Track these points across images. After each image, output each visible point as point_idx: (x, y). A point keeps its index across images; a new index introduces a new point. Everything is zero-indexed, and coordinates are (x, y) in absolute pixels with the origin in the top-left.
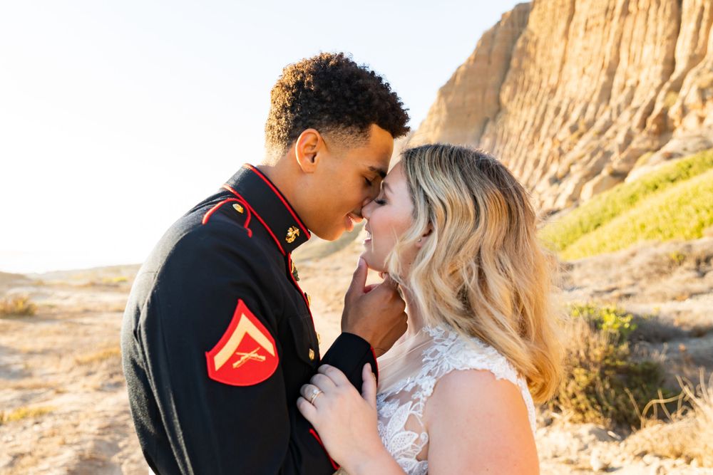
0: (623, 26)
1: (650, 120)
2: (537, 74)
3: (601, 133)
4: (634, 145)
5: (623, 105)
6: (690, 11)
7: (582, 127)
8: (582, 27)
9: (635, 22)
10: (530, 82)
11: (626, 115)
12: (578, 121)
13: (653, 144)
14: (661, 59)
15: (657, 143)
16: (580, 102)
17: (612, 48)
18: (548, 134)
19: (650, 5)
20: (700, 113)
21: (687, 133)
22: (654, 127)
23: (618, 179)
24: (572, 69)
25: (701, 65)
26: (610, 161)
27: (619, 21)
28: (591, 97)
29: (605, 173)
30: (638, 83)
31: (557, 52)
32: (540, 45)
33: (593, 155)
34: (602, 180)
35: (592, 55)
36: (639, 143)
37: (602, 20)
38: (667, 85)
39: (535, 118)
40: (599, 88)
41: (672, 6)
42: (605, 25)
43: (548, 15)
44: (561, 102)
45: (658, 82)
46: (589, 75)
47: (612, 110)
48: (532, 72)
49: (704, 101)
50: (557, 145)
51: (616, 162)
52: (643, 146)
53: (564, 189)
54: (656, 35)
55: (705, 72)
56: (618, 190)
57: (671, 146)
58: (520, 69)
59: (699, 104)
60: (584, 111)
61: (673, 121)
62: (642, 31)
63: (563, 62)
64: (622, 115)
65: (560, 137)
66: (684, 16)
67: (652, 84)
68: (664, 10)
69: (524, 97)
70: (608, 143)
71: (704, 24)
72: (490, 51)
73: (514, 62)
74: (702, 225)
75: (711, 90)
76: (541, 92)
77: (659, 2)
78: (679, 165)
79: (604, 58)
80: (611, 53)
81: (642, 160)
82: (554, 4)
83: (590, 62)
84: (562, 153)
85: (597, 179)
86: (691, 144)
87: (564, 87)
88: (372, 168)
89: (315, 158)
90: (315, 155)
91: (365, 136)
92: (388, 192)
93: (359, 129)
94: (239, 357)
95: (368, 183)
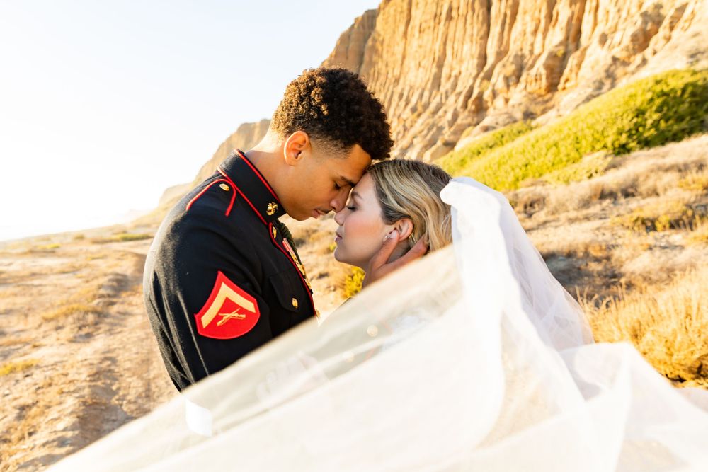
0: (448, 28)
1: (470, 101)
2: (384, 68)
3: (435, 113)
4: (459, 121)
5: (450, 91)
6: (496, 17)
7: (420, 109)
8: (417, 29)
9: (456, 26)
10: (379, 73)
11: (452, 98)
12: (416, 104)
13: (473, 120)
14: (476, 55)
15: (476, 120)
16: (418, 89)
17: (440, 46)
18: (394, 115)
19: (467, 12)
20: (506, 96)
21: (497, 111)
22: (473, 107)
23: (449, 147)
24: (411, 63)
25: (505, 59)
26: (443, 134)
27: (445, 25)
28: (426, 85)
29: (439, 143)
30: (460, 73)
31: (398, 50)
32: (385, 44)
33: (429, 130)
34: (438, 149)
35: (425, 51)
36: (462, 120)
37: (432, 24)
38: (482, 75)
40: (432, 78)
41: (483, 12)
42: (434, 28)
43: (391, 20)
44: (403, 89)
45: (475, 72)
46: (424, 67)
47: (441, 95)
48: (381, 65)
49: (508, 86)
50: (403, 123)
51: (447, 135)
52: (466, 122)
54: (472, 35)
55: (508, 64)
56: (451, 156)
57: (487, 121)
58: (372, 64)
59: (505, 89)
60: (421, 95)
61: (487, 102)
62: (462, 32)
63: (404, 58)
64: (449, 99)
65: (404, 116)
66: (492, 21)
67: (471, 74)
68: (478, 16)
69: (375, 85)
70: (440, 121)
71: (507, 27)
72: (347, 49)
73: (366, 58)
74: (517, 180)
75: (514, 78)
76: (388, 81)
77: (473, 10)
78: (494, 135)
79: (435, 54)
80: (439, 51)
81: (465, 133)
82: (395, 11)
83: (424, 57)
84: (406, 129)
85: (434, 148)
86: (501, 119)
87: (405, 77)
88: (343, 179)
89: (300, 155)
90: (300, 153)
91: (346, 151)
92: (358, 200)
93: (342, 145)
94: (222, 318)
95: (337, 187)
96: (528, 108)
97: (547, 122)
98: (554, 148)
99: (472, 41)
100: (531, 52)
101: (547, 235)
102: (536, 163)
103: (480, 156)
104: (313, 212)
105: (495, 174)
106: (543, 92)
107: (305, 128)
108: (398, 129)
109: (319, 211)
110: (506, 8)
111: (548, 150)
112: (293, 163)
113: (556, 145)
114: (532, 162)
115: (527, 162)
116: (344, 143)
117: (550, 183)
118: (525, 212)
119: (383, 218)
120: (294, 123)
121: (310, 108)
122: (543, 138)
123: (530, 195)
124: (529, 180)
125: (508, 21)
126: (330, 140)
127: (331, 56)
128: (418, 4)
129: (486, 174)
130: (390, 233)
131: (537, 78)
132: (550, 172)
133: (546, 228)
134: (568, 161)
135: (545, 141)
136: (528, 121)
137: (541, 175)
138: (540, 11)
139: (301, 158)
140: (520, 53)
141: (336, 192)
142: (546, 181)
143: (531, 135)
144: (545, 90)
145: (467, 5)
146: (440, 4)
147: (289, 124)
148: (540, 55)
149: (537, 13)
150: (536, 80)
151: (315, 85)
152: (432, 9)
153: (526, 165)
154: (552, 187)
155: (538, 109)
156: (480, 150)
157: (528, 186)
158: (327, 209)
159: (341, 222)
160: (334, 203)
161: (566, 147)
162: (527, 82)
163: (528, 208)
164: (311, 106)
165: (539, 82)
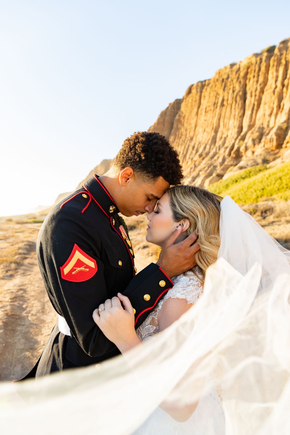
0: (221, 111)
1: (233, 152)
3: (212, 158)
4: (226, 163)
5: (221, 146)
6: (249, 106)
7: (204, 155)
8: (204, 111)
9: (226, 109)
10: (182, 135)
11: (222, 150)
12: (202, 152)
13: (234, 162)
14: (237, 126)
15: (235, 162)
16: (203, 144)
17: (216, 121)
18: (189, 158)
19: (232, 102)
20: (252, 149)
21: (247, 158)
22: (234, 156)
23: (220, 177)
24: (200, 129)
25: (253, 129)
26: (216, 170)
27: (220, 109)
28: (208, 142)
29: (214, 175)
31: (193, 122)
32: (186, 118)
33: (209, 167)
34: (213, 178)
35: (208, 123)
36: (228, 162)
37: (212, 108)
38: (240, 137)
39: (184, 151)
40: (211, 138)
42: (214, 110)
43: (189, 105)
44: (195, 144)
45: (236, 136)
46: (207, 132)
47: (216, 148)
48: (183, 130)
49: (254, 145)
50: (194, 163)
51: (219, 170)
52: (230, 163)
53: (197, 182)
54: (235, 115)
55: (255, 132)
56: (221, 182)
57: (242, 164)
58: (178, 129)
59: (252, 146)
60: (205, 148)
61: (242, 153)
62: (229, 113)
63: (196, 126)
64: (220, 150)
65: (195, 159)
66: (246, 108)
67: (233, 137)
68: (238, 105)
69: (179, 141)
70: (215, 162)
71: (255, 112)
72: (164, 120)
73: (175, 125)
74: (258, 197)
75: (258, 140)
76: (187, 139)
77: (236, 101)
78: (245, 172)
79: (213, 125)
80: (216, 123)
81: (229, 169)
82: (192, 100)
83: (208, 126)
84: (195, 166)
85: (211, 178)
86: (250, 163)
87: (196, 137)
88: (152, 195)
89: (128, 181)
90: (128, 179)
91: (154, 180)
92: (160, 207)
93: (152, 176)
94: (75, 270)
95: (149, 199)
96: (265, 157)
97: (276, 165)
98: (279, 181)
99: (234, 119)
100: (268, 126)
101: (274, 229)
102: (269, 188)
103: (237, 183)
104: (135, 213)
105: (245, 193)
106: (274, 148)
107: (132, 166)
108: (191, 166)
109: (139, 212)
110: (255, 100)
111: (276, 181)
112: (124, 185)
113: (280, 178)
114: (266, 187)
115: (264, 187)
116: (154, 176)
117: (276, 200)
118: (262, 216)
119: (173, 218)
120: (126, 163)
121: (135, 155)
122: (273, 174)
123: (265, 206)
124: (264, 198)
125: (255, 108)
126: (145, 173)
127: (155, 124)
128: (205, 97)
129: (240, 193)
130: (177, 227)
131: (271, 140)
132: (277, 193)
133: (273, 225)
134: (287, 188)
135: (275, 176)
136: (265, 164)
137: (271, 195)
138: (274, 103)
139: (129, 182)
140: (261, 126)
141: (148, 202)
142: (274, 199)
143: (267, 173)
144: (275, 147)
145: (233, 98)
146: (217, 97)
147: (123, 163)
148: (273, 128)
149: (272, 105)
150: (270, 142)
151: (139, 142)
152: (213, 100)
153: (263, 189)
154: (277, 202)
155: (271, 158)
156: (237, 180)
157: (264, 201)
158: (143, 211)
159: (150, 219)
160: (147, 208)
161: (286, 180)
162: (265, 143)
163: (264, 214)
164: (135, 153)
165: (272, 143)
